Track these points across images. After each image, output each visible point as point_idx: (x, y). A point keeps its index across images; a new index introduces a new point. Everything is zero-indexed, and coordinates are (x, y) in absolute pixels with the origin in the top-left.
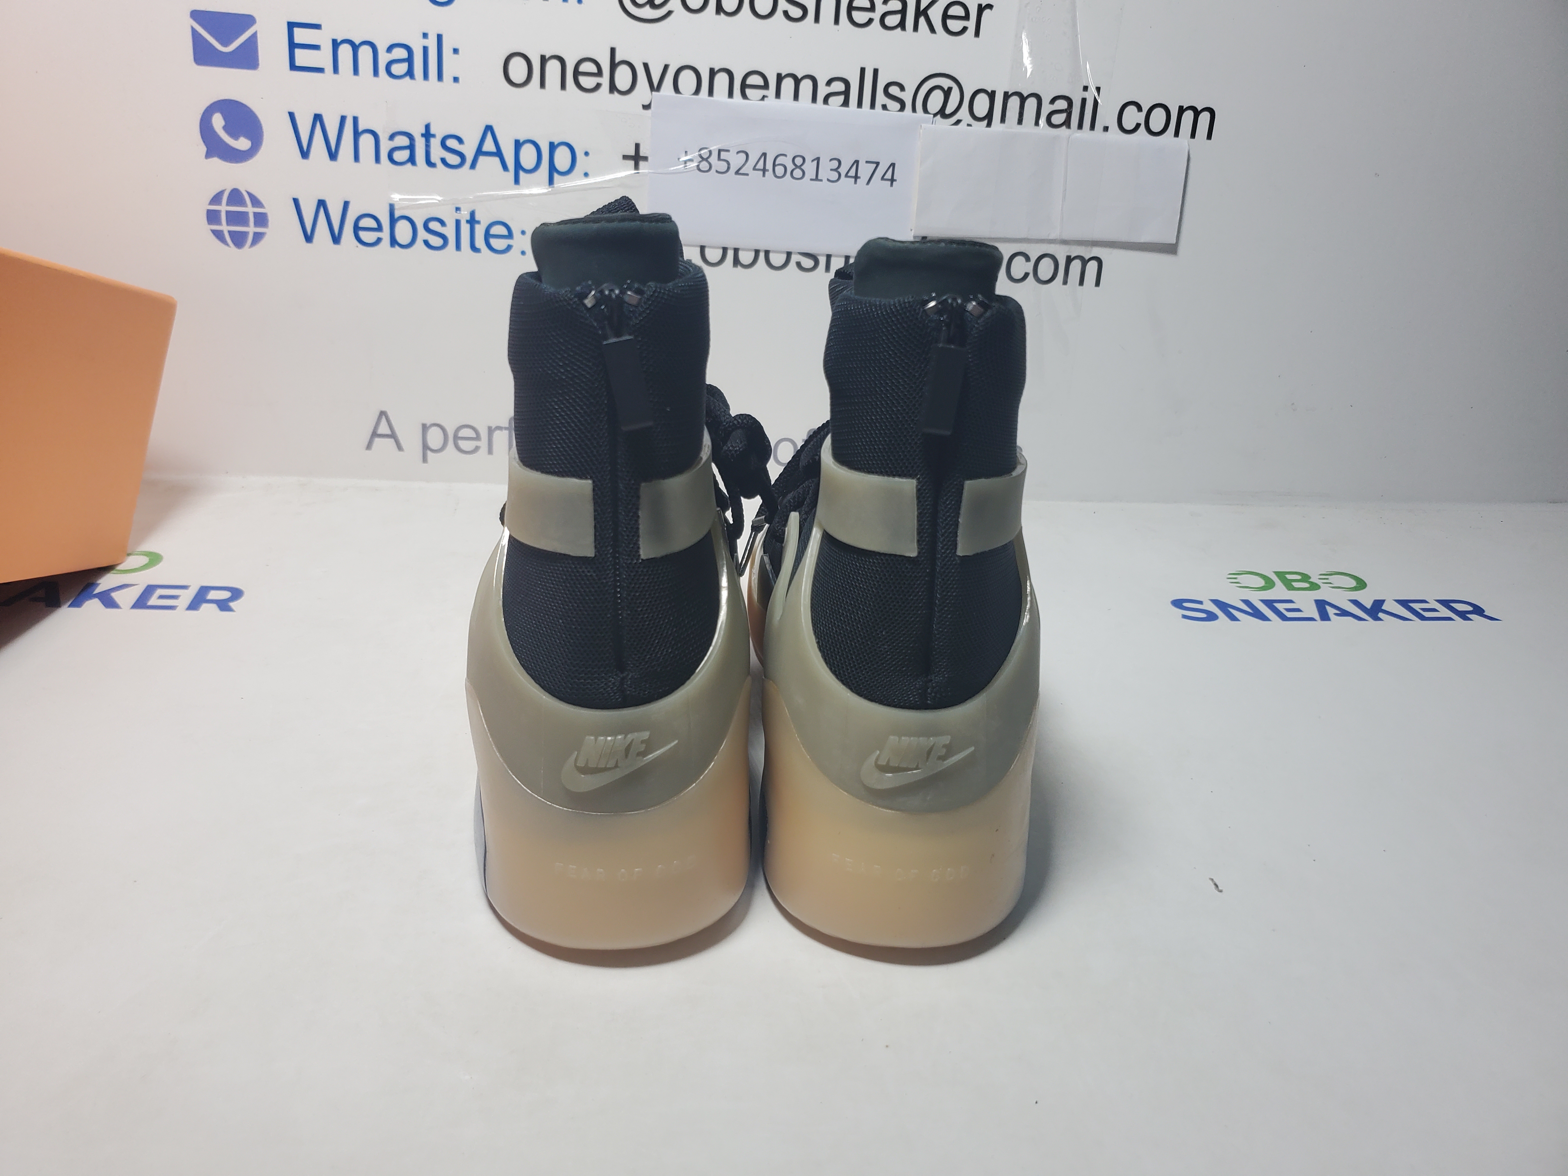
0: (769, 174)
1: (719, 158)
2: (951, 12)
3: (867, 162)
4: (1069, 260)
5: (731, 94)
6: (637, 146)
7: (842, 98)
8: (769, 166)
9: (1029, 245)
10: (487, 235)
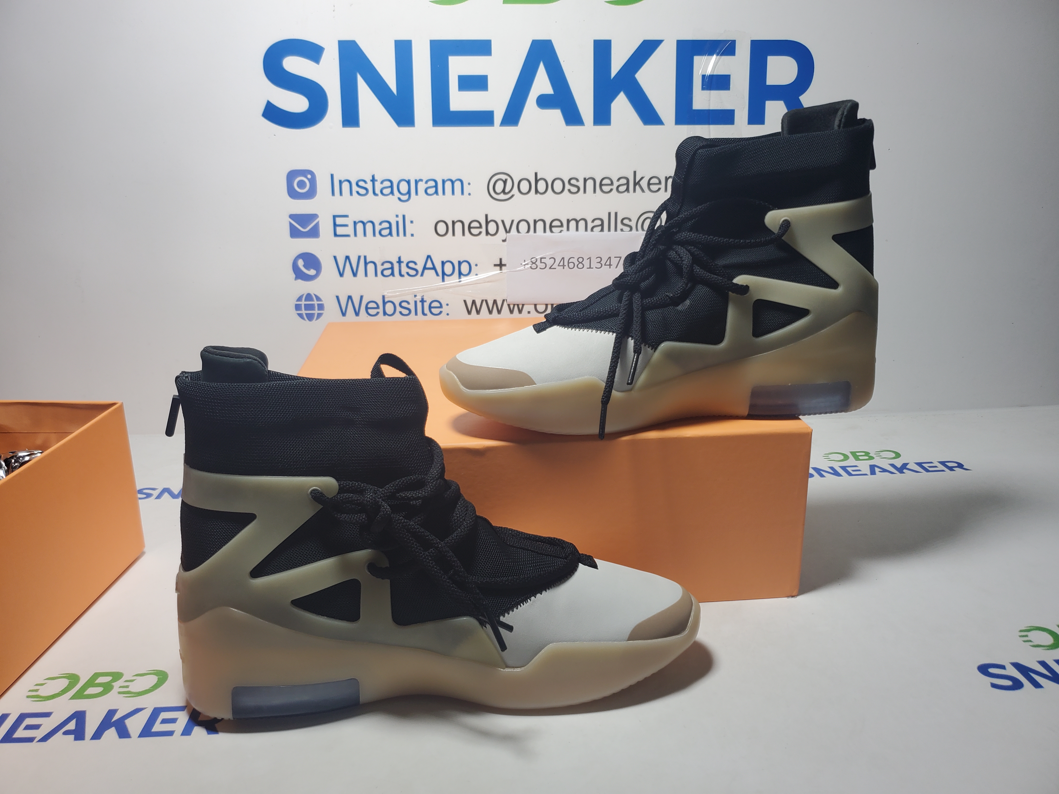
0: (566, 267)
1: (541, 262)
2: (652, 181)
3: (615, 257)
5: (545, 231)
6: (501, 260)
7: (600, 228)
8: (566, 263)
10: (430, 307)
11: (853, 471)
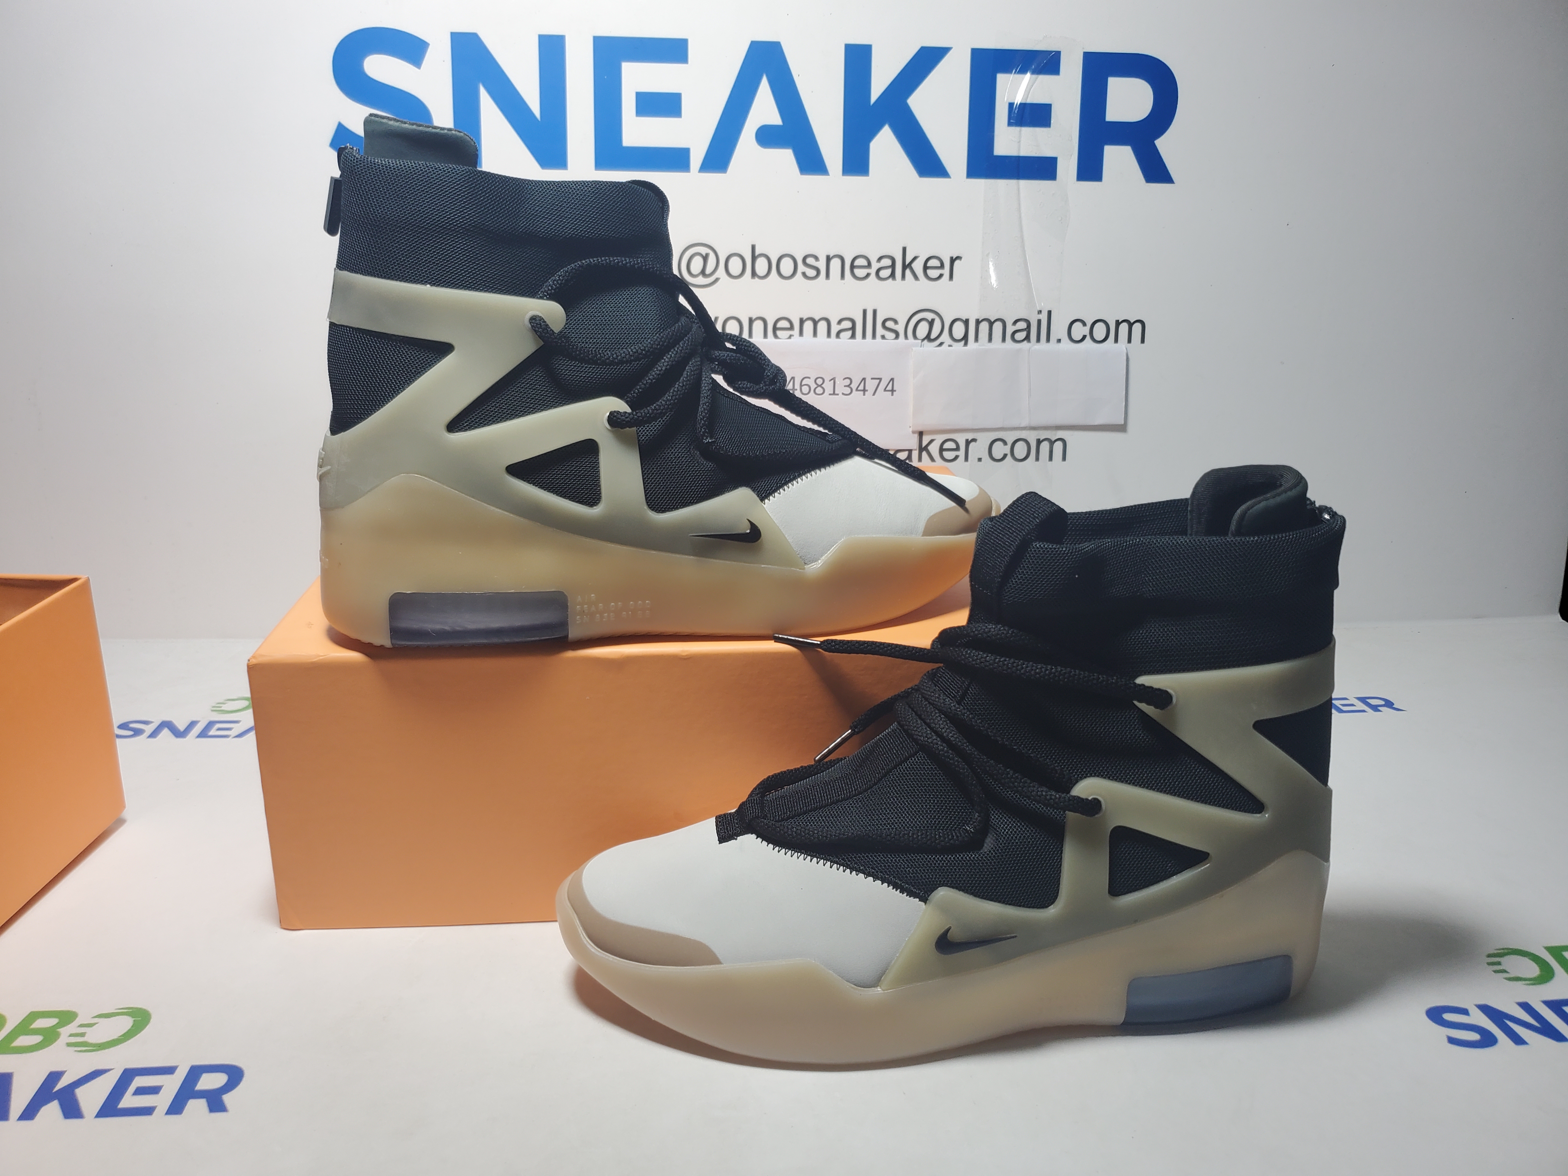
0: (798, 392)
2: (930, 264)
3: (872, 379)
4: (1039, 442)
7: (850, 333)
8: (797, 386)
9: (1005, 432)
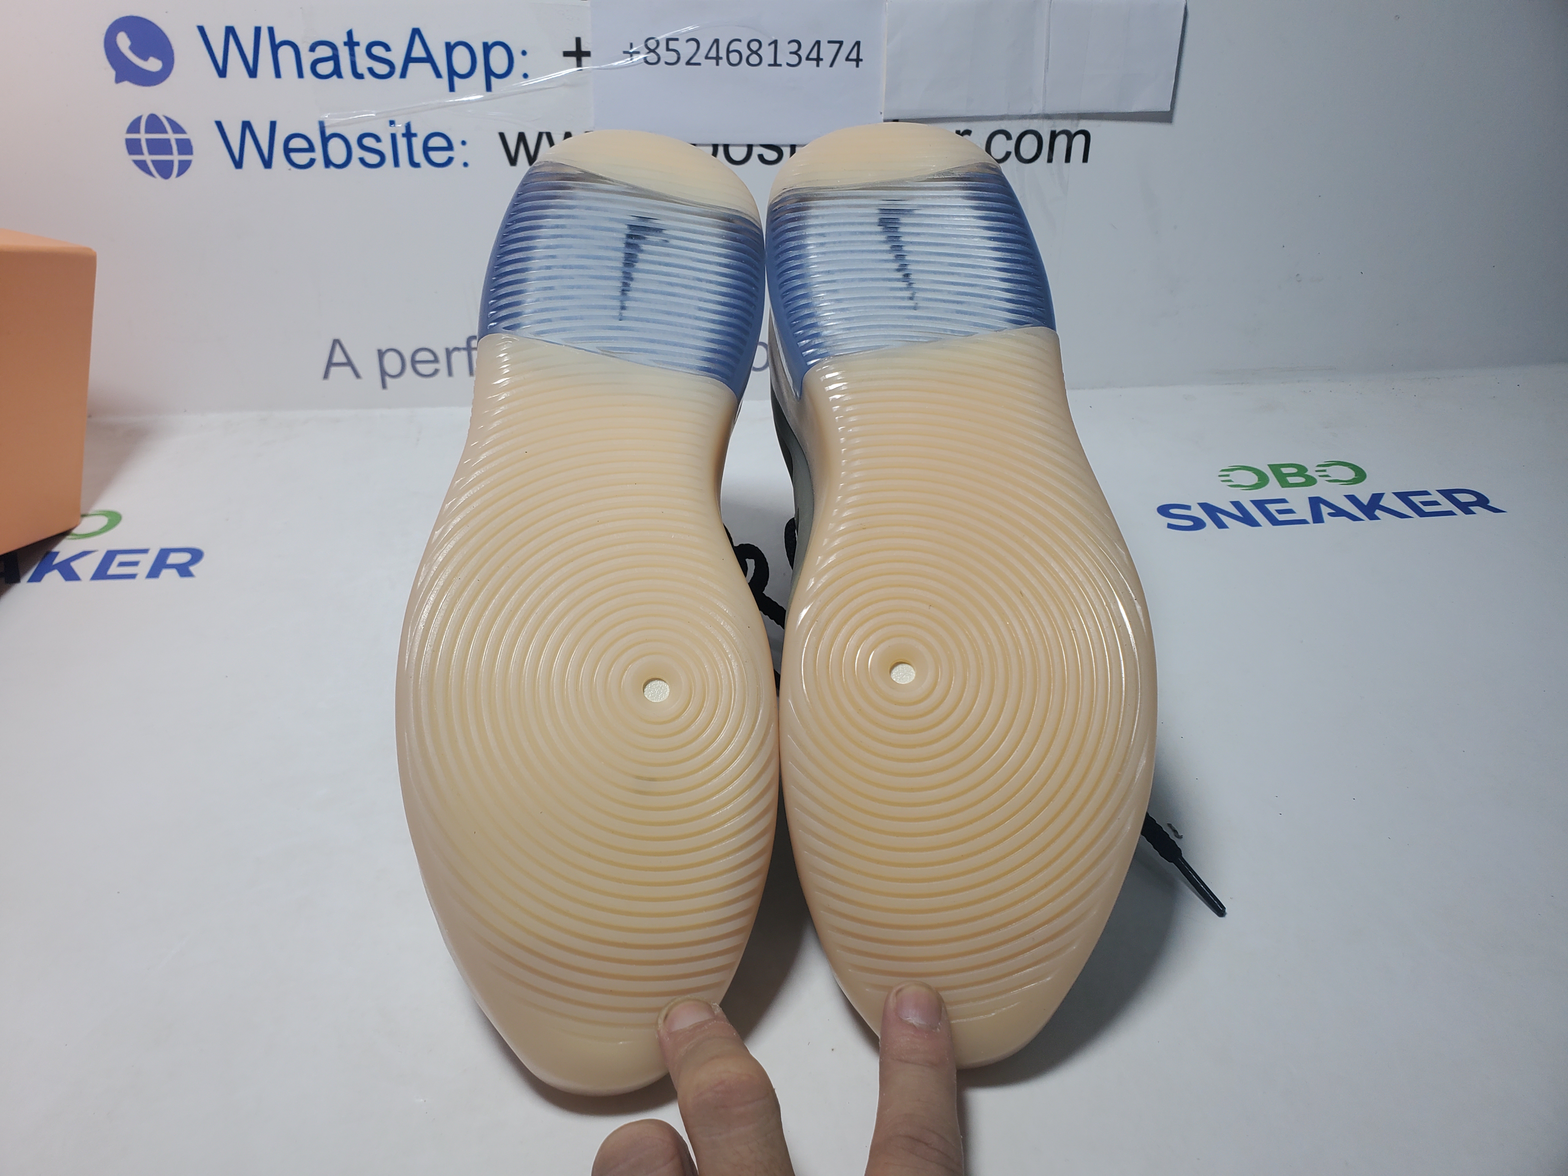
0: (723, 62)
1: (668, 49)
3: (829, 42)
4: (1054, 135)
6: (578, 41)
8: (723, 53)
9: (1010, 122)
10: (426, 149)
11: (1280, 512)
